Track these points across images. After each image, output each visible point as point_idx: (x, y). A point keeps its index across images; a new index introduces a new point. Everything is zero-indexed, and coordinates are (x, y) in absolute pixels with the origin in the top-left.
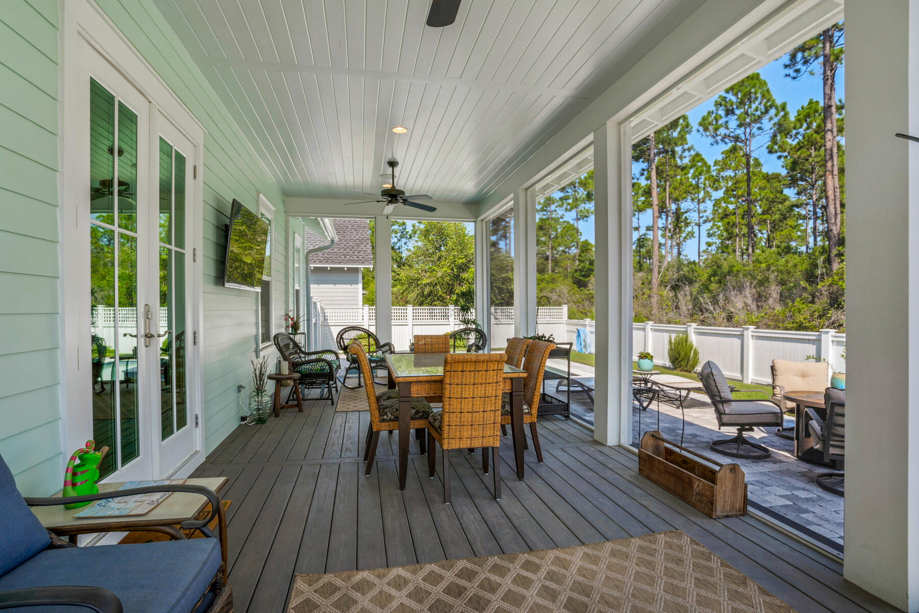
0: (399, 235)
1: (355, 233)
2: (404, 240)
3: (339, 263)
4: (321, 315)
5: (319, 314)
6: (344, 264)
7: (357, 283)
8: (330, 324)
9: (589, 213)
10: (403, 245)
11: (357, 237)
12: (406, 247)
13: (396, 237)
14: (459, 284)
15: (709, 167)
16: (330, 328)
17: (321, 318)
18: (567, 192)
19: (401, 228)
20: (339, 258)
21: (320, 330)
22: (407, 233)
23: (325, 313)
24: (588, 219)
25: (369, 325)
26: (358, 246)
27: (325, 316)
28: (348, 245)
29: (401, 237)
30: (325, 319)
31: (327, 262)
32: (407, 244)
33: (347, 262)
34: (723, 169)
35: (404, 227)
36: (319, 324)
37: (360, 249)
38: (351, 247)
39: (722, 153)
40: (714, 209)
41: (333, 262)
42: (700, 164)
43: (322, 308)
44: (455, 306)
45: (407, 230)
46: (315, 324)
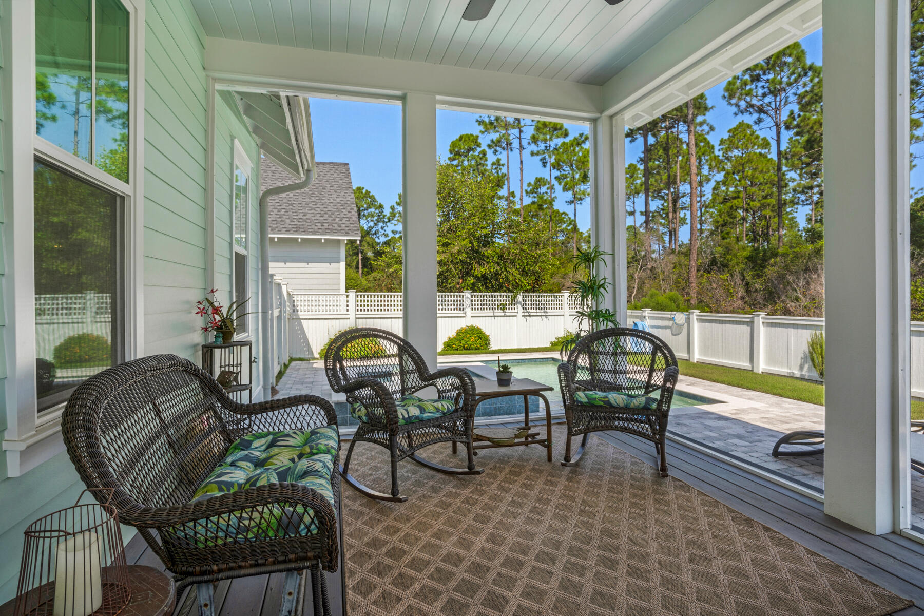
0: (375, 218)
1: (335, 195)
2: (381, 225)
3: (315, 233)
4: (288, 304)
5: (285, 302)
6: (322, 234)
7: (339, 262)
8: (301, 317)
9: (584, 195)
10: (380, 230)
11: (338, 200)
12: (383, 232)
13: (372, 221)
14: (479, 262)
15: (713, 147)
16: (301, 323)
17: (288, 308)
18: (564, 170)
19: (377, 211)
20: (313, 226)
21: (286, 325)
22: (384, 216)
23: (294, 301)
24: (583, 202)
25: (356, 318)
26: (340, 211)
27: (294, 306)
28: (325, 210)
29: (378, 221)
30: (294, 310)
31: (297, 231)
32: (385, 228)
33: (325, 232)
34: (729, 149)
35: (380, 210)
36: (285, 317)
37: (342, 215)
38: (330, 213)
39: (729, 131)
40: (713, 193)
41: (305, 232)
42: (702, 144)
43: (289, 294)
44: (473, 292)
45: (384, 213)
46: (279, 317)
